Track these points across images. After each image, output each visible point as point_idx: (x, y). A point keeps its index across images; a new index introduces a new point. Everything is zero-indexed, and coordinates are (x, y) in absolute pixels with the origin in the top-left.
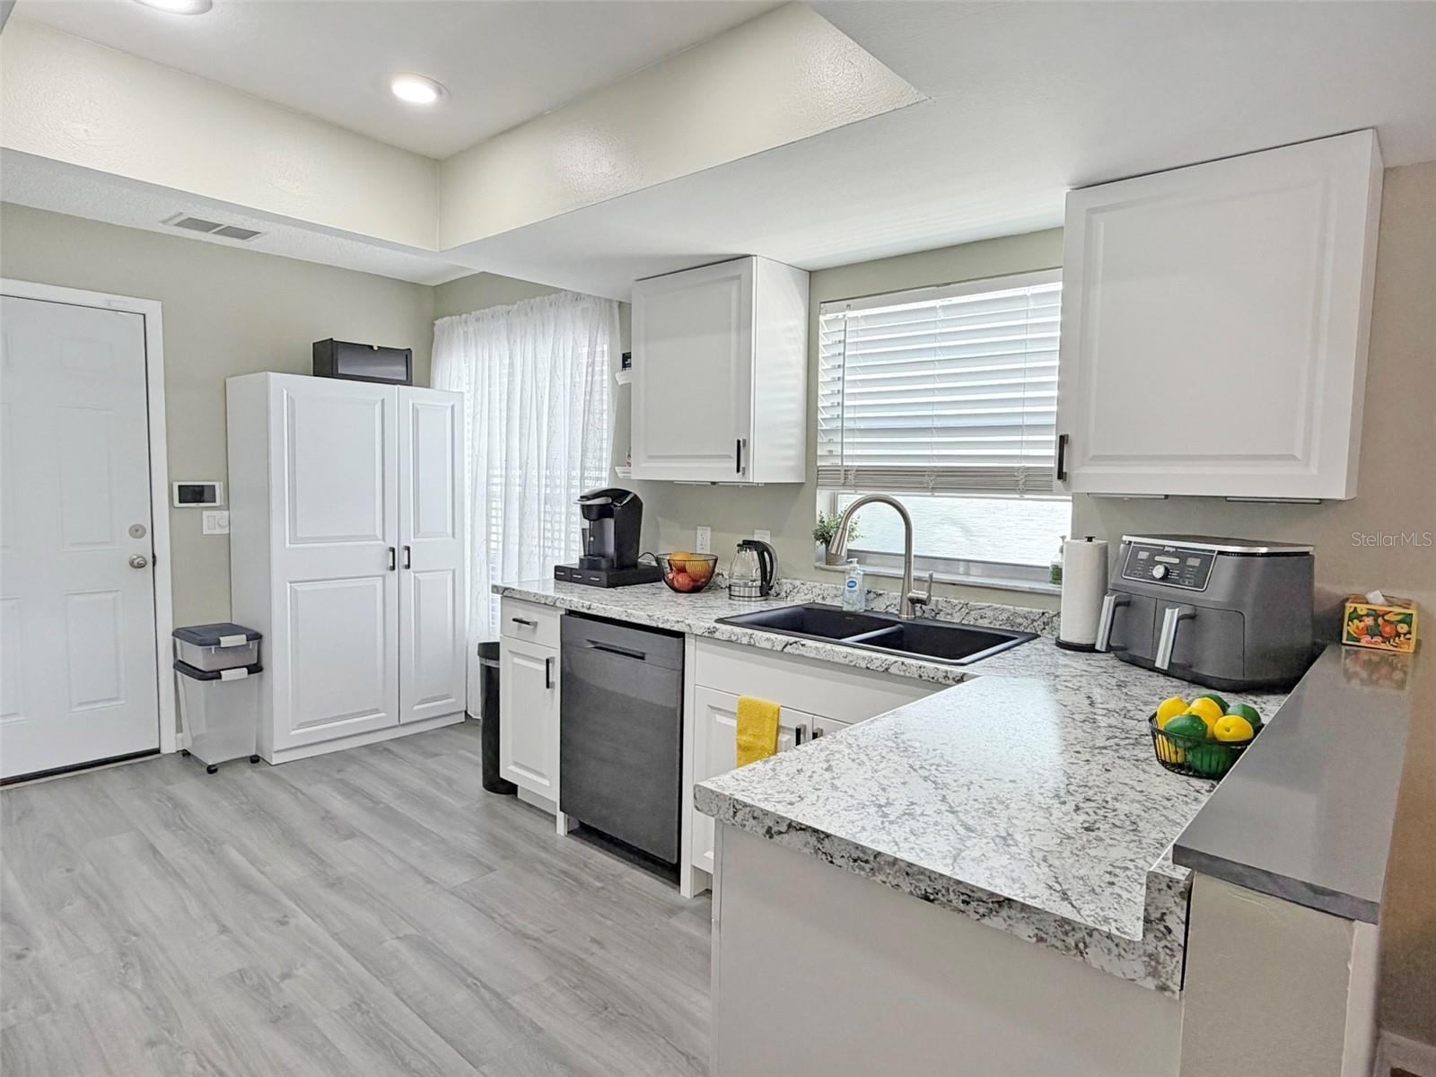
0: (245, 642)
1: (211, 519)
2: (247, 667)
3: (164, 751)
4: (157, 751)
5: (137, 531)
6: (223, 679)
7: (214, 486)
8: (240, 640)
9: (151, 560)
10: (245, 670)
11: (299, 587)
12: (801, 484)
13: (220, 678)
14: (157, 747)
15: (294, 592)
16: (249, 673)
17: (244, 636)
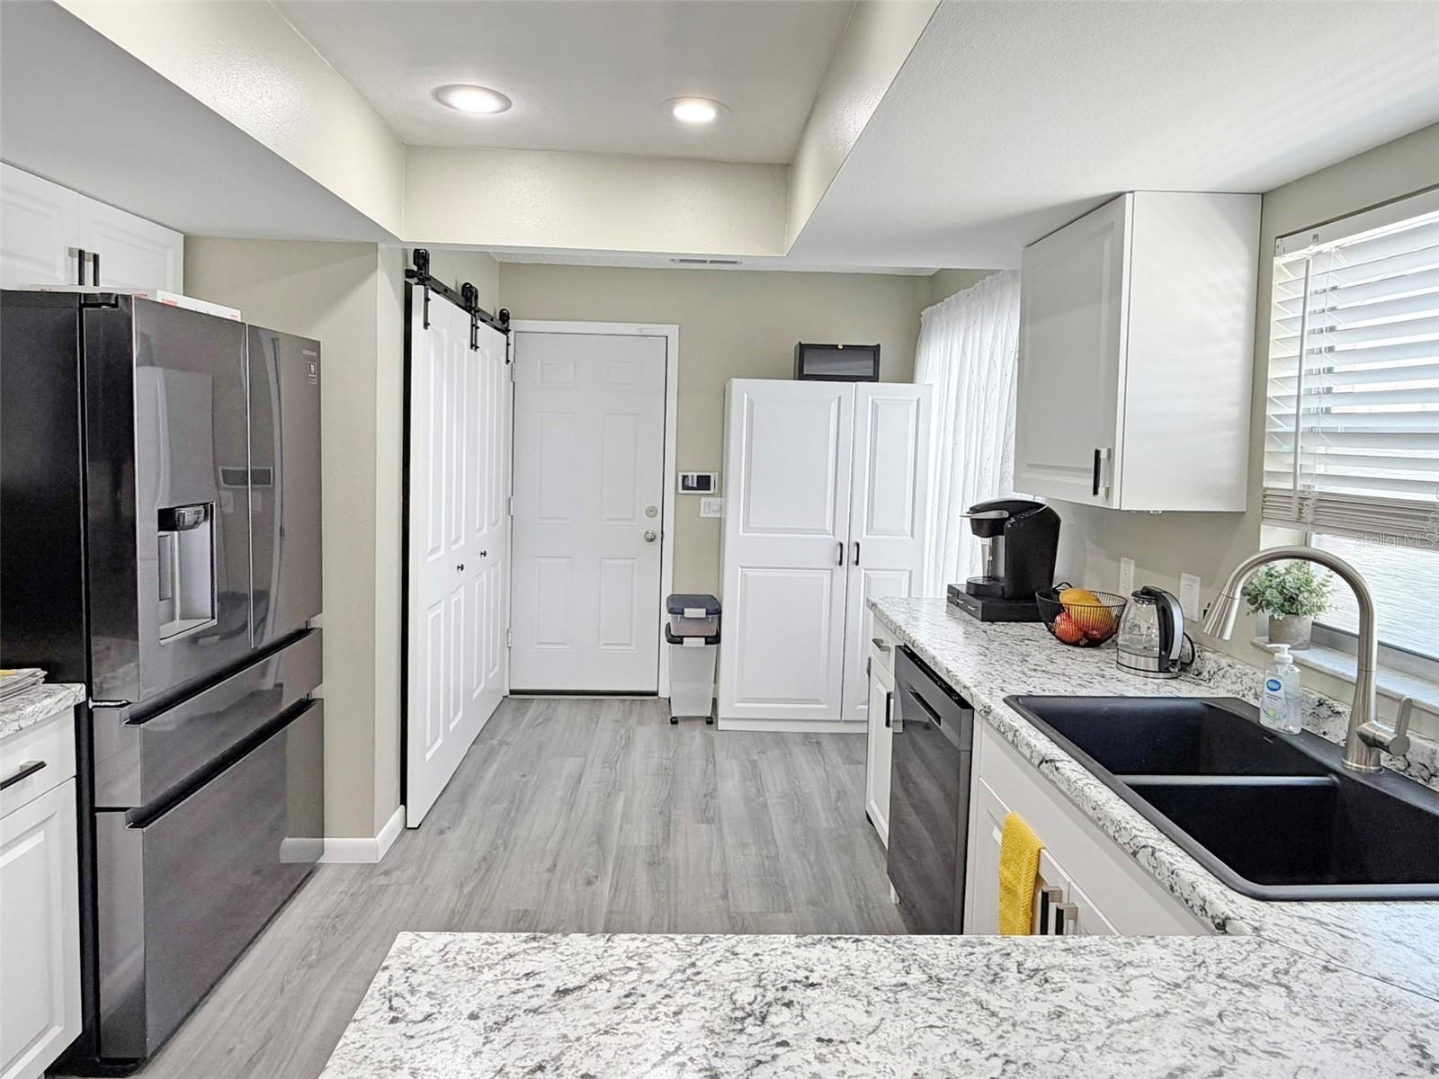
0: (704, 616)
1: (706, 504)
2: (706, 638)
3: (660, 695)
4: (655, 694)
5: (651, 512)
6: (684, 644)
7: (709, 476)
8: (701, 613)
9: (660, 536)
10: (703, 639)
11: (750, 573)
12: (1243, 513)
13: (682, 643)
14: (655, 690)
15: (745, 577)
16: (707, 643)
17: (704, 610)
